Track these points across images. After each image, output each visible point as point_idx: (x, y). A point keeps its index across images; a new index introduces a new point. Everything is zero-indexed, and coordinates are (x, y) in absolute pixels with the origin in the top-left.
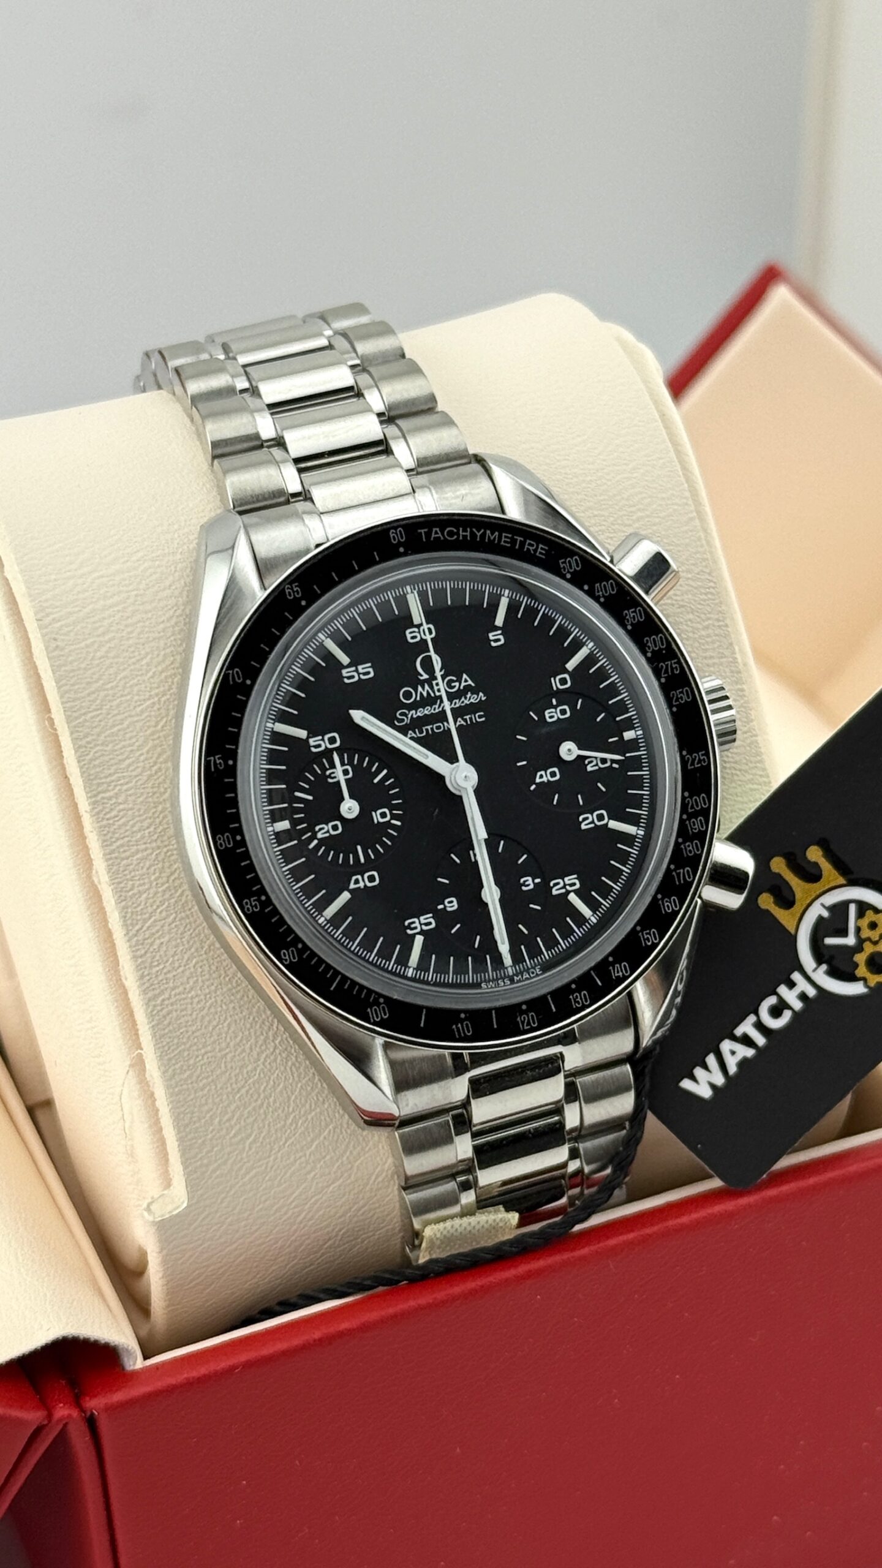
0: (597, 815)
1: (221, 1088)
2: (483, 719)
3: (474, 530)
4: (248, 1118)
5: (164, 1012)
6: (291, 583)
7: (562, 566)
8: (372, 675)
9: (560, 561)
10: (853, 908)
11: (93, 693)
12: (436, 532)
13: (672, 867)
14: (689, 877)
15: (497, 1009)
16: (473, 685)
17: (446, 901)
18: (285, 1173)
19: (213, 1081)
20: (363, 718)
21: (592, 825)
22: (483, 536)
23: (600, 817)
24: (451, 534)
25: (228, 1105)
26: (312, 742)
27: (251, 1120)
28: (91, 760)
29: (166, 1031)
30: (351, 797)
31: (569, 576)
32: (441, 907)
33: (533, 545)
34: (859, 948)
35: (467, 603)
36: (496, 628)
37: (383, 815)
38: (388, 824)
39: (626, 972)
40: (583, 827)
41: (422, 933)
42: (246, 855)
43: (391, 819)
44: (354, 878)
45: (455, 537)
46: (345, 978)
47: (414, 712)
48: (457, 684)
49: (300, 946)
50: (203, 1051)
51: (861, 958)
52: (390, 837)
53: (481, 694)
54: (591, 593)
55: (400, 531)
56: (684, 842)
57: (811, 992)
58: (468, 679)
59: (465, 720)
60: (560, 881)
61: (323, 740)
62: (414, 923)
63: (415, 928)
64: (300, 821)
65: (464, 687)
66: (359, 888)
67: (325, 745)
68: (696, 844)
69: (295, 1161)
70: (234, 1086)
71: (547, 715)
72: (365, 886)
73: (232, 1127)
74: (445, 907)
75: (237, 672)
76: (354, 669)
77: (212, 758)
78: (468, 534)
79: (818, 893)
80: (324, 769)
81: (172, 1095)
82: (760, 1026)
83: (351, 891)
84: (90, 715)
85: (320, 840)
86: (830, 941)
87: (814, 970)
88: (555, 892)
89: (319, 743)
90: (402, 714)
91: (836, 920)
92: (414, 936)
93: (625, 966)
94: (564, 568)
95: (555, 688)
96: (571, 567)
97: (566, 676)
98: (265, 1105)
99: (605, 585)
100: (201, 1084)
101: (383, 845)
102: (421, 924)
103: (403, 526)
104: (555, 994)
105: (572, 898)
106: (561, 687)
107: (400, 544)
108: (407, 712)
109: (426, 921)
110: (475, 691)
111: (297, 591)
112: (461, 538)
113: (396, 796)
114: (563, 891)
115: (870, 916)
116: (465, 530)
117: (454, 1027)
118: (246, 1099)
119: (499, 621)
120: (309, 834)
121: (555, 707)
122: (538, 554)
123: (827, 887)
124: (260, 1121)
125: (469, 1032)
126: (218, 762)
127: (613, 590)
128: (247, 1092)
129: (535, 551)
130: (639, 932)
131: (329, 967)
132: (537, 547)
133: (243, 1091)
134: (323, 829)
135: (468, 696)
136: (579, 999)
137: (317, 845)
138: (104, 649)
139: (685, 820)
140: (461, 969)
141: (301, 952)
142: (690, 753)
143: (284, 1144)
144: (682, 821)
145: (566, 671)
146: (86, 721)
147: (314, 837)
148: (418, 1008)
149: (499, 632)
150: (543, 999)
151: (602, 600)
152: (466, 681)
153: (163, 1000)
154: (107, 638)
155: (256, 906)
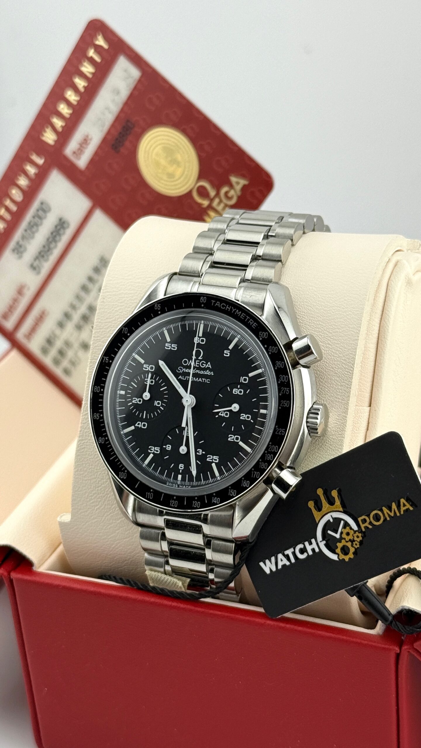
0: (236, 437)
1: (92, 483)
2: (209, 382)
3: (233, 308)
4: (98, 498)
5: (83, 447)
6: (158, 303)
7: (260, 334)
8: (176, 349)
9: (260, 332)
10: (342, 522)
11: (107, 322)
12: (218, 304)
13: (253, 469)
14: (258, 476)
15: (165, 494)
16: (211, 368)
17: (168, 445)
18: (108, 526)
19: (90, 479)
20: (162, 365)
21: (233, 440)
22: (235, 311)
23: (237, 439)
24: (223, 306)
25: (92, 491)
26: (145, 366)
27: (99, 500)
28: (96, 346)
29: (81, 454)
30: (149, 392)
31: (261, 339)
32: (164, 447)
33: (252, 322)
34: (340, 540)
35: (222, 335)
36: (229, 349)
37: (158, 404)
38: (159, 408)
39: (218, 502)
40: (229, 439)
41: (153, 453)
42: (102, 397)
43: (161, 406)
44: (138, 422)
45: (224, 308)
46: (117, 457)
47: (185, 369)
48: (205, 365)
49: (107, 438)
50: (91, 467)
51: (340, 545)
52: (157, 412)
53: (212, 372)
54: (266, 349)
55: (205, 298)
56: (261, 462)
57: (317, 550)
58: (210, 365)
59: (202, 380)
60: (211, 456)
61: (149, 367)
62: (152, 448)
63: (152, 451)
64: (129, 393)
65: (207, 367)
66: (139, 427)
67: (149, 369)
68: (266, 465)
69: (112, 523)
70: (97, 485)
71: (234, 391)
72: (141, 427)
73: (92, 499)
74: (166, 447)
75: (126, 329)
76: (170, 344)
77: (105, 357)
78: (230, 309)
79: (331, 510)
80: (145, 378)
81: (74, 478)
82: (294, 553)
83: (135, 427)
84: (102, 330)
85: (133, 403)
86: (329, 532)
87: (321, 542)
88: (208, 460)
89: (147, 367)
90: (180, 368)
91: (333, 525)
92: (150, 453)
93: (218, 499)
94: (260, 335)
95: (241, 381)
96: (263, 336)
97: (247, 378)
98: (106, 496)
99: (273, 348)
100: (85, 479)
101: (154, 415)
102: (154, 450)
103: (206, 297)
104: (188, 498)
105: (214, 465)
106: (243, 382)
107: (203, 303)
108: (182, 368)
109: (156, 450)
110: (210, 370)
111: (159, 307)
112: (226, 309)
113: (166, 398)
114: (211, 461)
115: (347, 529)
116: (229, 307)
117: (147, 493)
118: (100, 492)
119: (231, 347)
120: (130, 399)
121: (238, 389)
122: (253, 326)
123: (335, 510)
124: (102, 502)
125: (151, 497)
126: (107, 359)
127: (276, 351)
128: (101, 489)
129: (252, 324)
130: (229, 489)
131: (113, 450)
132: (254, 323)
133: (100, 488)
134: (135, 399)
135: (208, 371)
136: (196, 504)
137: (131, 405)
138: (118, 308)
139: (266, 453)
140: (162, 473)
141: (106, 441)
142: (279, 428)
143: (109, 515)
144: (264, 453)
145: (248, 376)
146: (100, 331)
147: (131, 401)
148: (138, 480)
149: (229, 351)
150: (183, 498)
151: (270, 353)
152: (209, 365)
153: (84, 442)
154: (122, 304)
155: (98, 417)
